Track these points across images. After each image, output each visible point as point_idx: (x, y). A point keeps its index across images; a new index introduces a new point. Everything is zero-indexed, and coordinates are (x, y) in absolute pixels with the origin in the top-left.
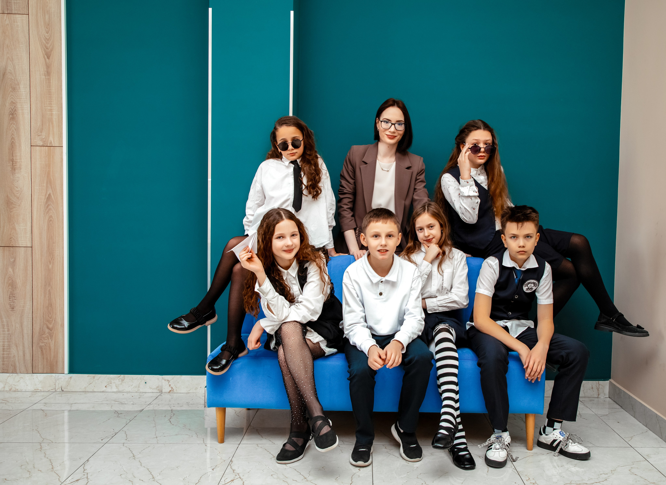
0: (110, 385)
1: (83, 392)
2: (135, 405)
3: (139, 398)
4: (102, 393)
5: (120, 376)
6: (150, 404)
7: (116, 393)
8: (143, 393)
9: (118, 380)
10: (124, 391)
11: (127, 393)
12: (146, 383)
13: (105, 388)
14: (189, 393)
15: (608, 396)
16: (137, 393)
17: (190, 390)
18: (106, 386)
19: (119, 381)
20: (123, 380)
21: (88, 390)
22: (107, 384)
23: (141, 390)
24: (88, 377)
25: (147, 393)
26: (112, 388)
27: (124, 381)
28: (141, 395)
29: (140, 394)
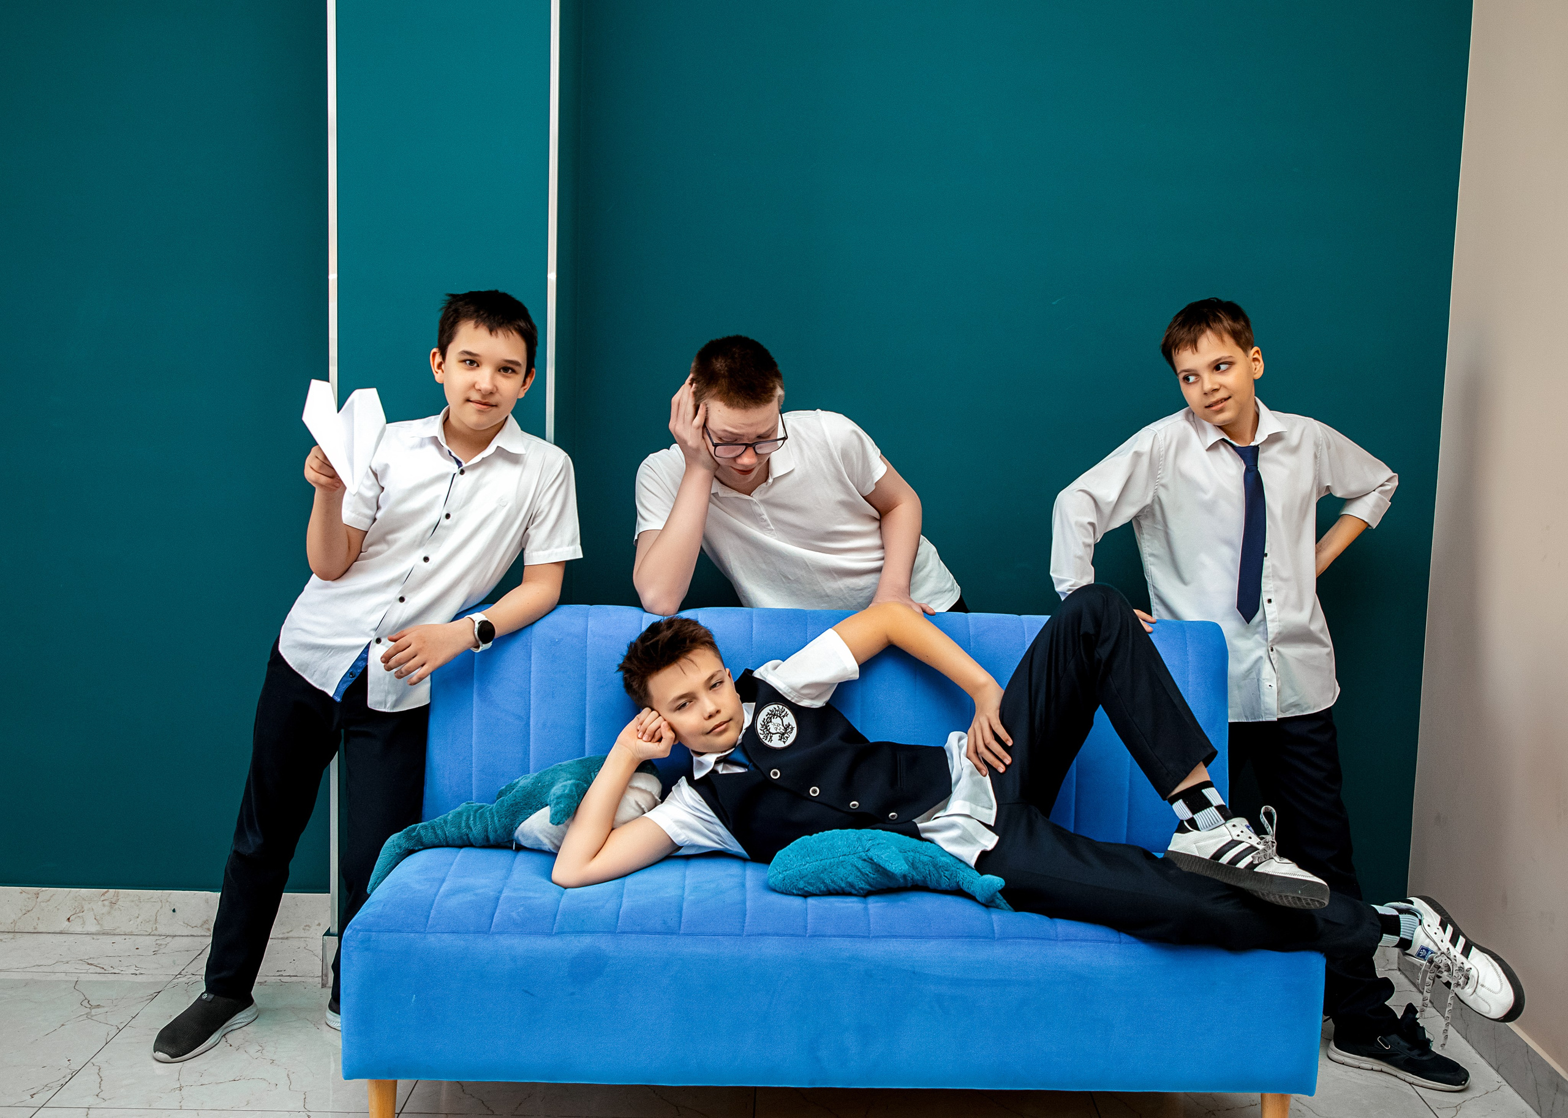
0: (78, 915)
1: (9, 932)
2: (141, 976)
3: (155, 953)
4: (59, 935)
5: (106, 892)
6: (180, 974)
7: (95, 937)
8: (167, 936)
9: (100, 903)
10: (116, 932)
11: (124, 937)
12: (174, 911)
13: (67, 923)
14: (287, 938)
15: (1395, 966)
16: (151, 937)
17: (291, 931)
18: (69, 919)
19: (104, 905)
20: (113, 904)
21: (20, 927)
22: (73, 913)
23: (162, 930)
24: (21, 893)
25: (176, 938)
26: (84, 923)
27: (117, 906)
28: (161, 945)
29: (158, 942)
